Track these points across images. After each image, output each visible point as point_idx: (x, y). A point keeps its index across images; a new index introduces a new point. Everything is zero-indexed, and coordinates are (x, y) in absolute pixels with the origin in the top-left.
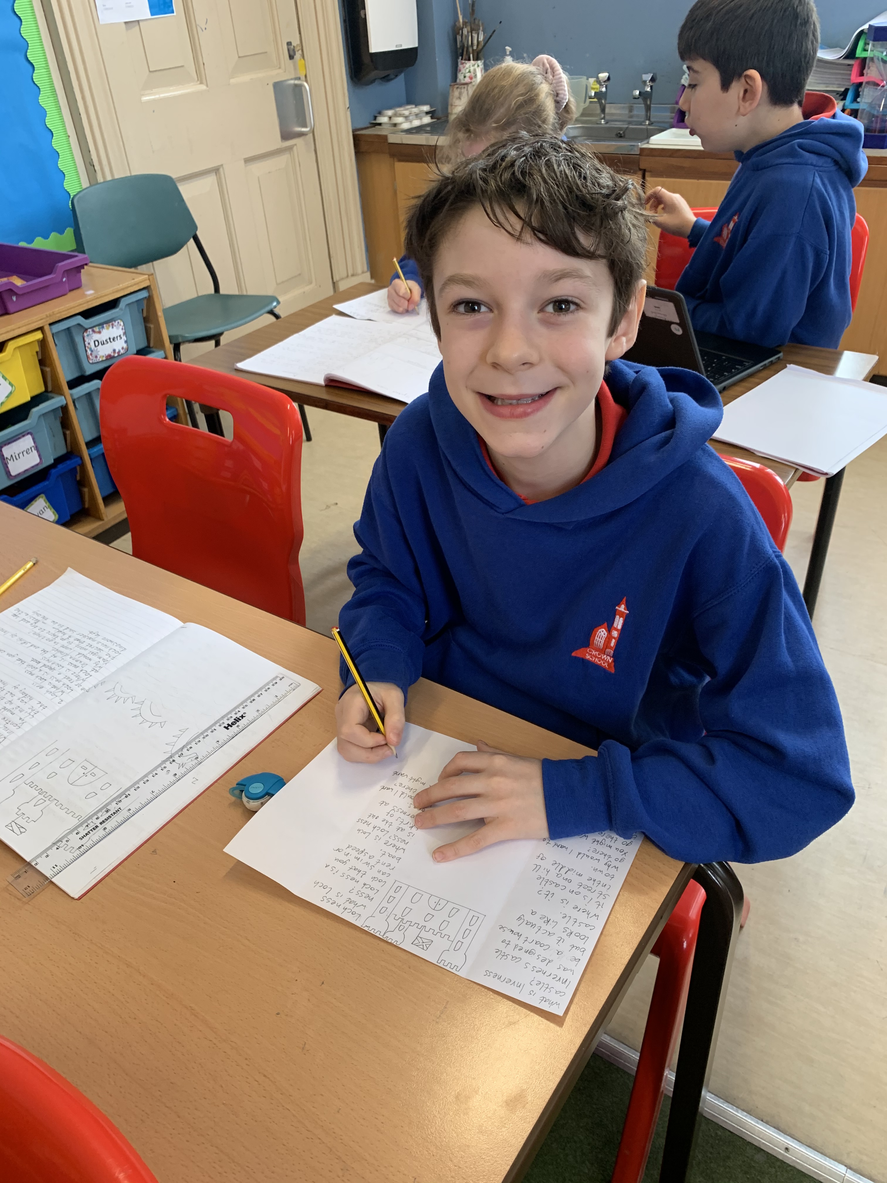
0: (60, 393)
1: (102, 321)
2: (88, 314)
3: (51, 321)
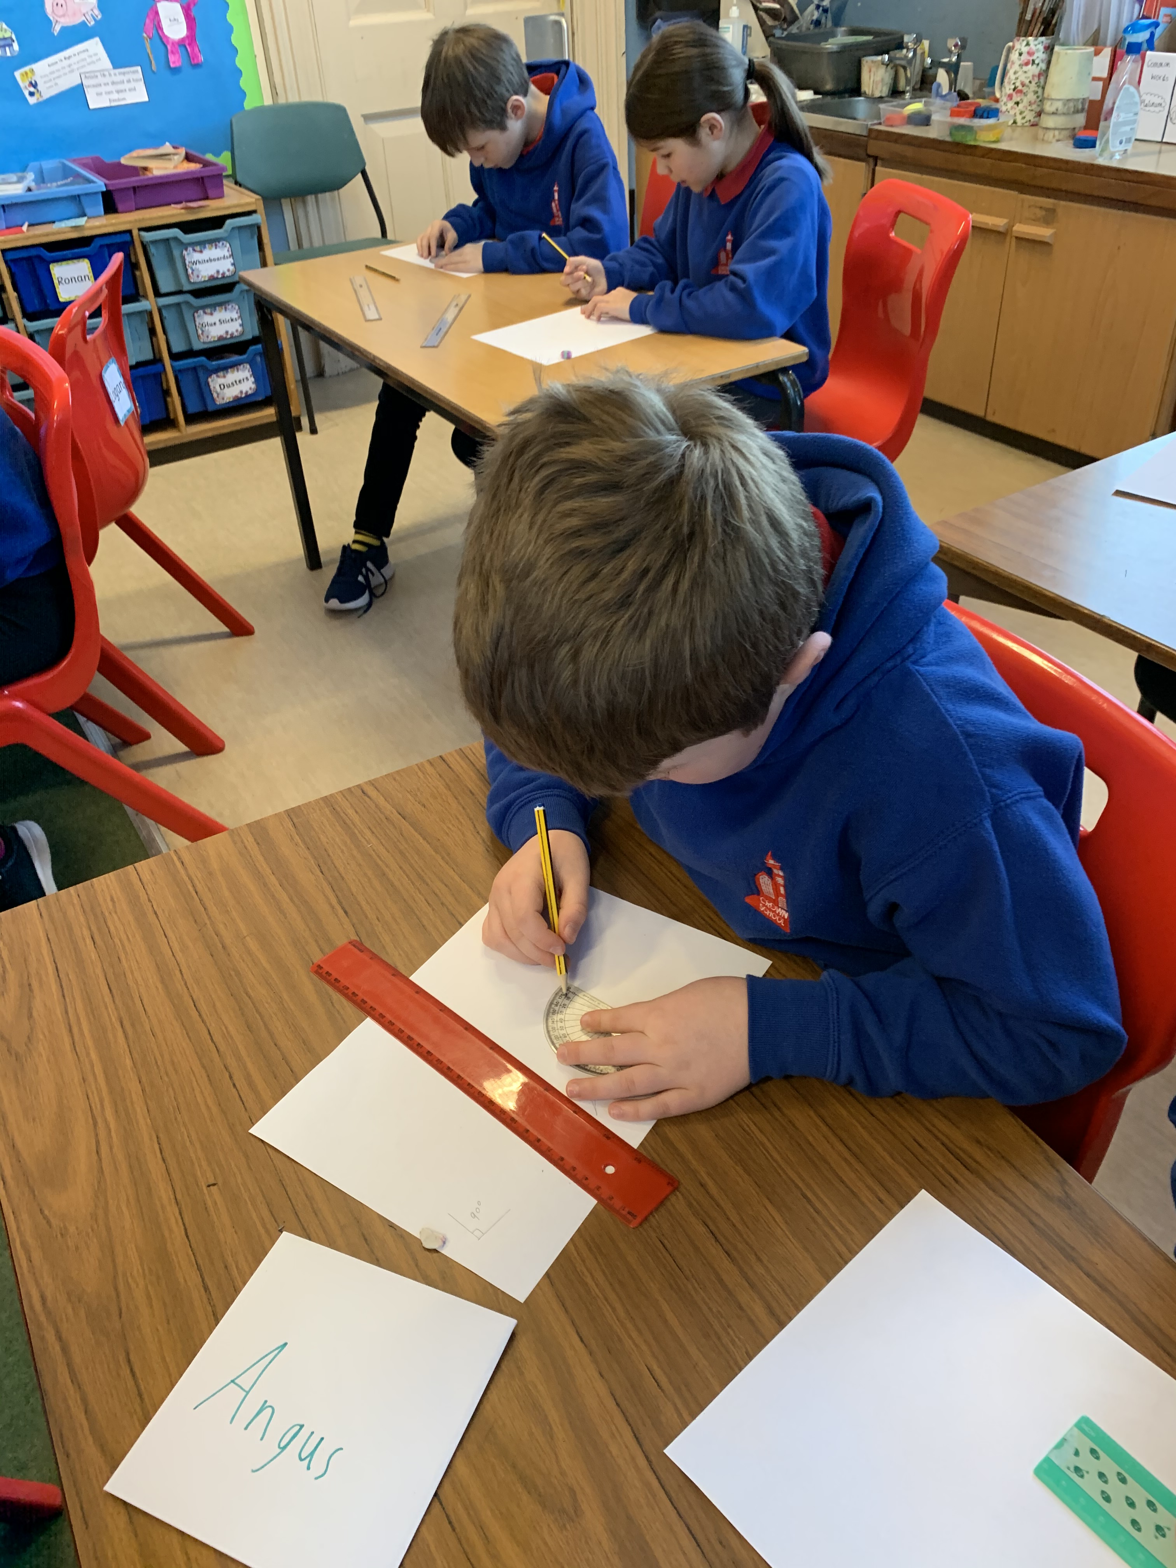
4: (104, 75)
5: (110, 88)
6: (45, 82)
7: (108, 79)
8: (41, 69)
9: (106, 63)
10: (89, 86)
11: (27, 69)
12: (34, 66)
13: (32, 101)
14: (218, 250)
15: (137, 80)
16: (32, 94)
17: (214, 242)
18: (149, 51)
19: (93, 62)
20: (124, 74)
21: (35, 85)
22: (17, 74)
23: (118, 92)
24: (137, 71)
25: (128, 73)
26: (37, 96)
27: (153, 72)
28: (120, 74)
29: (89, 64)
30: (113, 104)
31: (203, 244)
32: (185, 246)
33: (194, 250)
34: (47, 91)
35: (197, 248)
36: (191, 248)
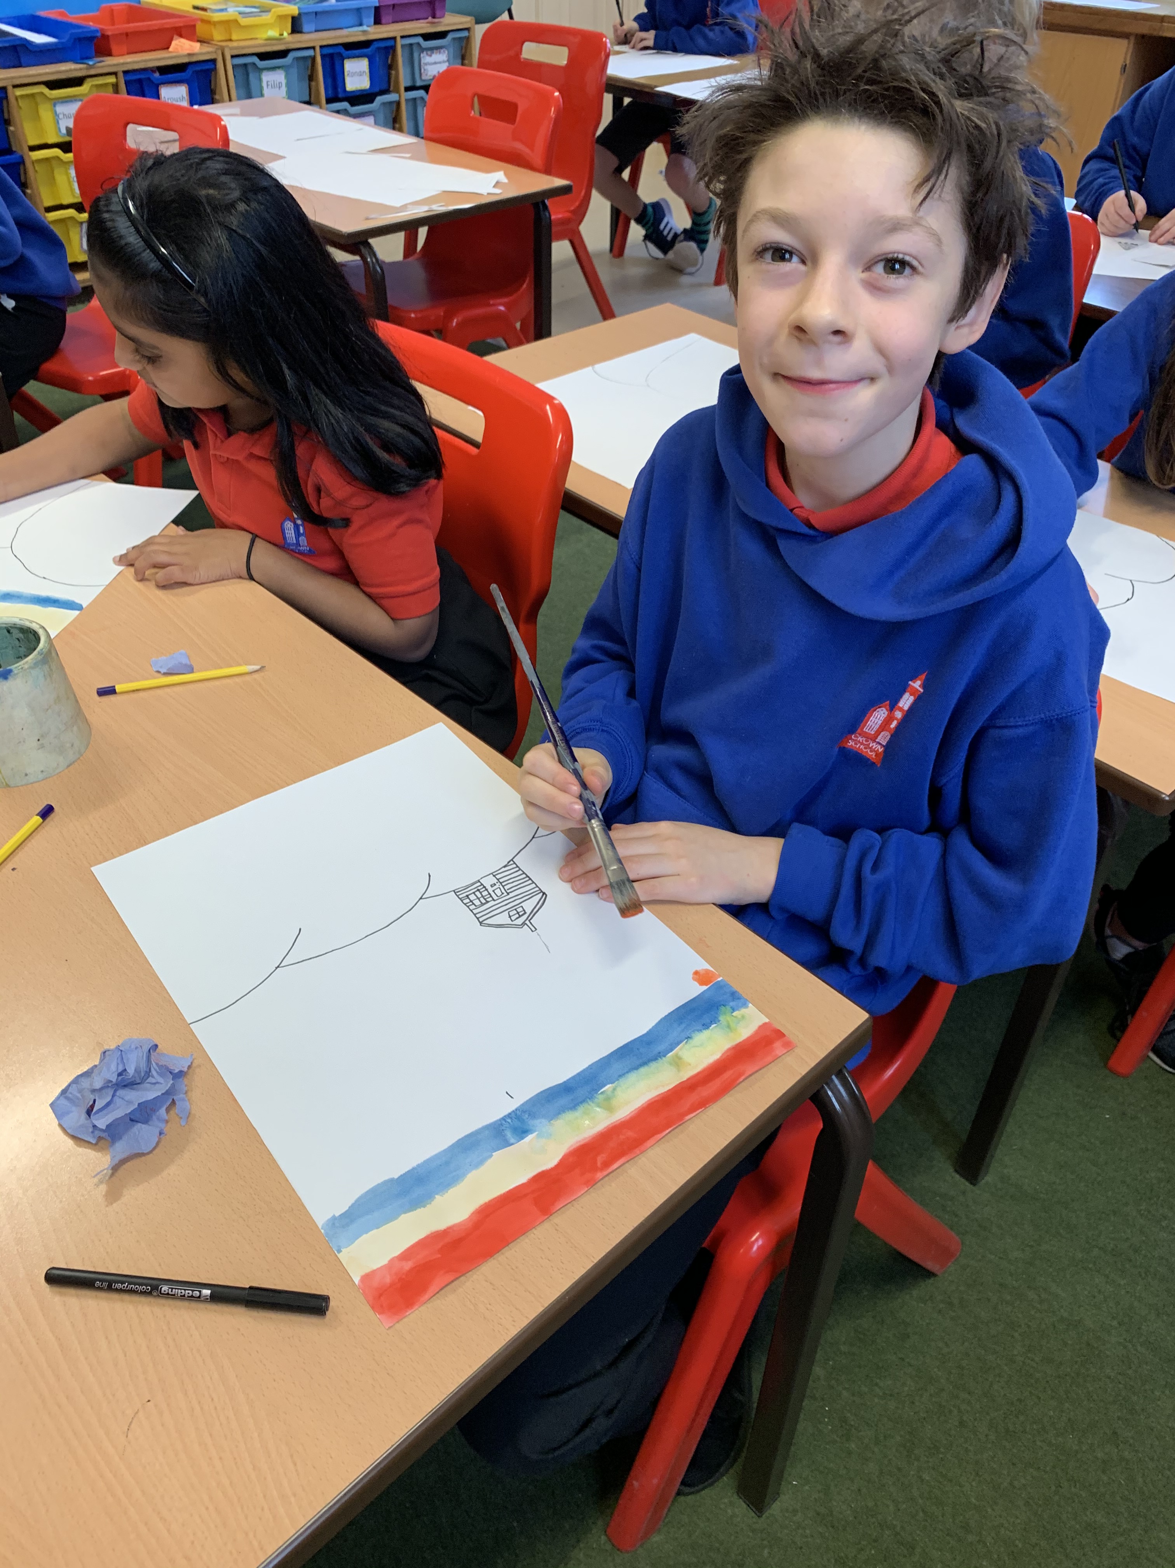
0: (397, 91)
1: (432, 46)
2: (427, 37)
3: (402, 34)
14: (441, 55)
17: (438, 48)
31: (432, 49)
32: (422, 50)
33: (427, 54)
35: (429, 53)
36: (425, 53)
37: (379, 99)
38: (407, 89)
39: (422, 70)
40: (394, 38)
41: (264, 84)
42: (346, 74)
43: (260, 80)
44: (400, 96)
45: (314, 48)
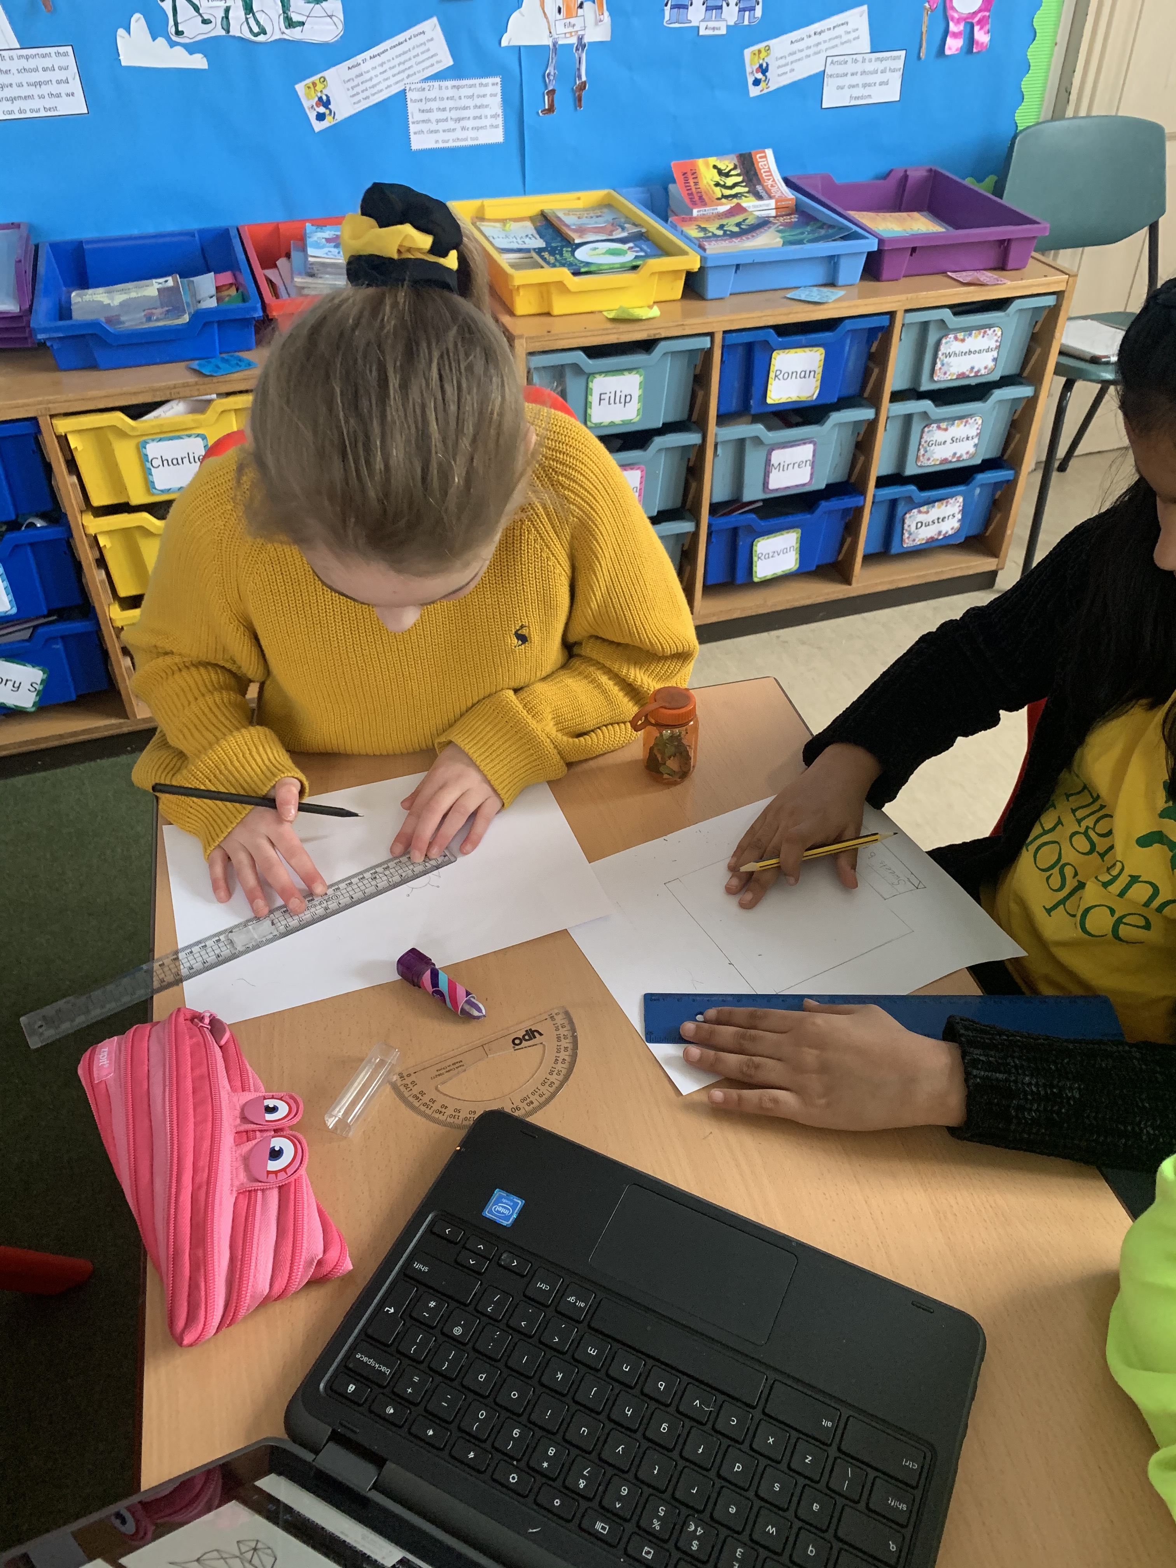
0: (877, 401)
4: (856, 61)
5: (858, 80)
6: (779, 67)
7: (858, 67)
8: (780, 45)
9: (865, 44)
10: (831, 76)
11: (761, 46)
12: (772, 43)
13: (754, 91)
14: (986, 339)
15: (893, 71)
16: (757, 82)
17: (984, 328)
18: (924, 29)
19: (848, 41)
20: (881, 60)
21: (764, 70)
22: (747, 52)
23: (865, 86)
24: (899, 57)
25: (887, 59)
26: (763, 85)
27: (919, 58)
28: (877, 59)
29: (842, 44)
30: (853, 103)
31: (969, 330)
32: (948, 331)
33: (956, 338)
34: (777, 80)
35: (960, 336)
36: (951, 336)
37: (836, 417)
38: (897, 397)
39: (938, 365)
40: (892, 314)
41: (594, 399)
42: (772, 375)
43: (587, 391)
44: (877, 414)
45: (711, 335)
